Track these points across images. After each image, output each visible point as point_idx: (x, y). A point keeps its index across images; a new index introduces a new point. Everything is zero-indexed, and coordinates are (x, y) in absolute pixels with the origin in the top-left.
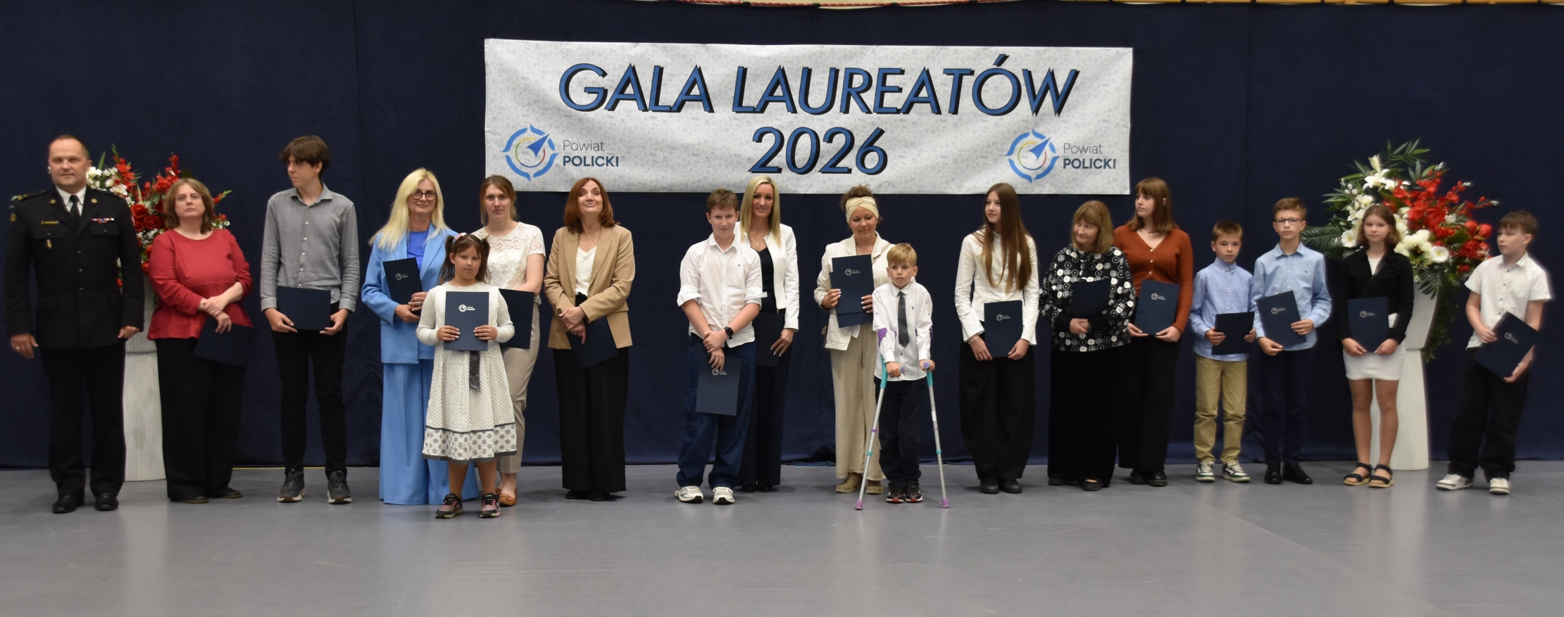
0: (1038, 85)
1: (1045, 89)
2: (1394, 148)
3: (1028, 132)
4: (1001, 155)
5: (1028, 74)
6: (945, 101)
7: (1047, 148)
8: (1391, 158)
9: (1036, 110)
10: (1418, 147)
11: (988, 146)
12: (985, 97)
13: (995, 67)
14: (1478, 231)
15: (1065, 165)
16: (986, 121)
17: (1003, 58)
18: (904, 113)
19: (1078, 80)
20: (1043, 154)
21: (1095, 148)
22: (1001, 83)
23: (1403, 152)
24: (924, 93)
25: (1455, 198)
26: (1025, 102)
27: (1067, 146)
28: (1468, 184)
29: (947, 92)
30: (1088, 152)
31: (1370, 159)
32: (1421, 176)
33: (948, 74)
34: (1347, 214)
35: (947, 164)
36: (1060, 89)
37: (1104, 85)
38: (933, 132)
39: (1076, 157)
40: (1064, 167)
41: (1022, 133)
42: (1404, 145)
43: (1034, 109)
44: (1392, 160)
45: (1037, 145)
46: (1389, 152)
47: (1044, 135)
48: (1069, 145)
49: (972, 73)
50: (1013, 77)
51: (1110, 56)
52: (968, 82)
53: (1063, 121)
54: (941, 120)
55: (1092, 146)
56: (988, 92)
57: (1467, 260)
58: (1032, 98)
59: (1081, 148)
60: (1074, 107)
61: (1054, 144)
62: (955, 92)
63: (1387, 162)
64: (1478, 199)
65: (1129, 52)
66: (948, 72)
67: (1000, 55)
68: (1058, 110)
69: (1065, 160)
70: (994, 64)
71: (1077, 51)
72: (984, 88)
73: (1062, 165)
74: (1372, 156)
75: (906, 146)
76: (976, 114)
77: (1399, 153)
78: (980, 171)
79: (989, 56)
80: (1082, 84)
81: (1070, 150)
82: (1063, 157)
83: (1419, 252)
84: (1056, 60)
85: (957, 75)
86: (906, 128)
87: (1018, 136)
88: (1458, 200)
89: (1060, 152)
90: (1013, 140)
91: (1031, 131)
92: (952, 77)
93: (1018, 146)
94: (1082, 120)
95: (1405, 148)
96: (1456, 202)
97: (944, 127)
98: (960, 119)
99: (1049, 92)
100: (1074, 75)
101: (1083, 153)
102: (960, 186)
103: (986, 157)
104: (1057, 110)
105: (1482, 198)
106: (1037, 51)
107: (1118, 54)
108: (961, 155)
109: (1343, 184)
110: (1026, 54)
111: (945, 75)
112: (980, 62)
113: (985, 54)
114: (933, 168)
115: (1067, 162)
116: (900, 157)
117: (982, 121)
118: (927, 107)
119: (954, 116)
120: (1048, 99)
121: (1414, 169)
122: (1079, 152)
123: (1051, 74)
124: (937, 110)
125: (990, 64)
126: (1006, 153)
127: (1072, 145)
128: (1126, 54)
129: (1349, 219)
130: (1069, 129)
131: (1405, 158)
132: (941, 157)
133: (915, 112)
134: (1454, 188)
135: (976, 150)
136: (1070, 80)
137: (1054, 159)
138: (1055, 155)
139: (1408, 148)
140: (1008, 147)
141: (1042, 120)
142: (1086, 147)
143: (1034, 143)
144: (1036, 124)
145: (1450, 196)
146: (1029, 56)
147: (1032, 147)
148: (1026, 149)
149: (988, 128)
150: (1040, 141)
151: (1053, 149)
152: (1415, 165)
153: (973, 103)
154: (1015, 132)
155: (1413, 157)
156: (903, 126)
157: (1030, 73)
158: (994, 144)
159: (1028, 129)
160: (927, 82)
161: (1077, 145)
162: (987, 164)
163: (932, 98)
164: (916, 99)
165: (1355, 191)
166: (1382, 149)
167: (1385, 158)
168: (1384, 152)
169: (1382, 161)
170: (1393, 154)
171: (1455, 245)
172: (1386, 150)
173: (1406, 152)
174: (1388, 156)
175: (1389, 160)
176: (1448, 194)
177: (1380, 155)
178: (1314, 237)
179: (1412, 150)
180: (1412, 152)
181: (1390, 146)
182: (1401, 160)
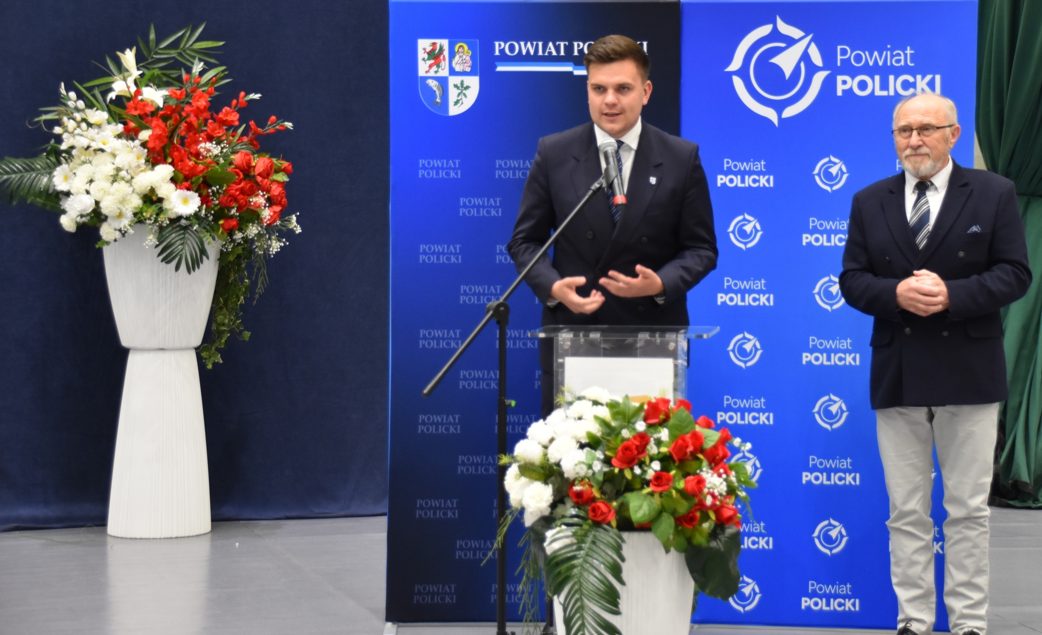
2: (159, 40)
8: (156, 53)
10: (199, 40)
14: (254, 167)
23: (175, 45)
25: (234, 117)
28: (257, 96)
31: (119, 53)
32: (198, 83)
34: (59, 139)
42: (180, 34)
44: (158, 56)
46: (152, 45)
57: (233, 211)
63: (150, 60)
64: (267, 120)
74: (123, 51)
77: (167, 48)
83: (154, 198)
88: (239, 120)
95: (180, 39)
96: (237, 123)
105: (273, 118)
109: (63, 90)
121: (189, 70)
129: (64, 147)
131: (180, 54)
134: (234, 102)
139: (185, 39)
145: (227, 114)
152: (193, 63)
155: (193, 54)
165: (81, 104)
166: (139, 40)
167: (145, 53)
168: (142, 45)
169: (139, 59)
170: (157, 48)
171: (214, 189)
172: (147, 41)
173: (182, 46)
174: (149, 51)
175: (152, 58)
176: (224, 110)
177: (134, 49)
178: (12, 174)
179: (190, 43)
180: (191, 45)
181: (152, 36)
182: (174, 58)
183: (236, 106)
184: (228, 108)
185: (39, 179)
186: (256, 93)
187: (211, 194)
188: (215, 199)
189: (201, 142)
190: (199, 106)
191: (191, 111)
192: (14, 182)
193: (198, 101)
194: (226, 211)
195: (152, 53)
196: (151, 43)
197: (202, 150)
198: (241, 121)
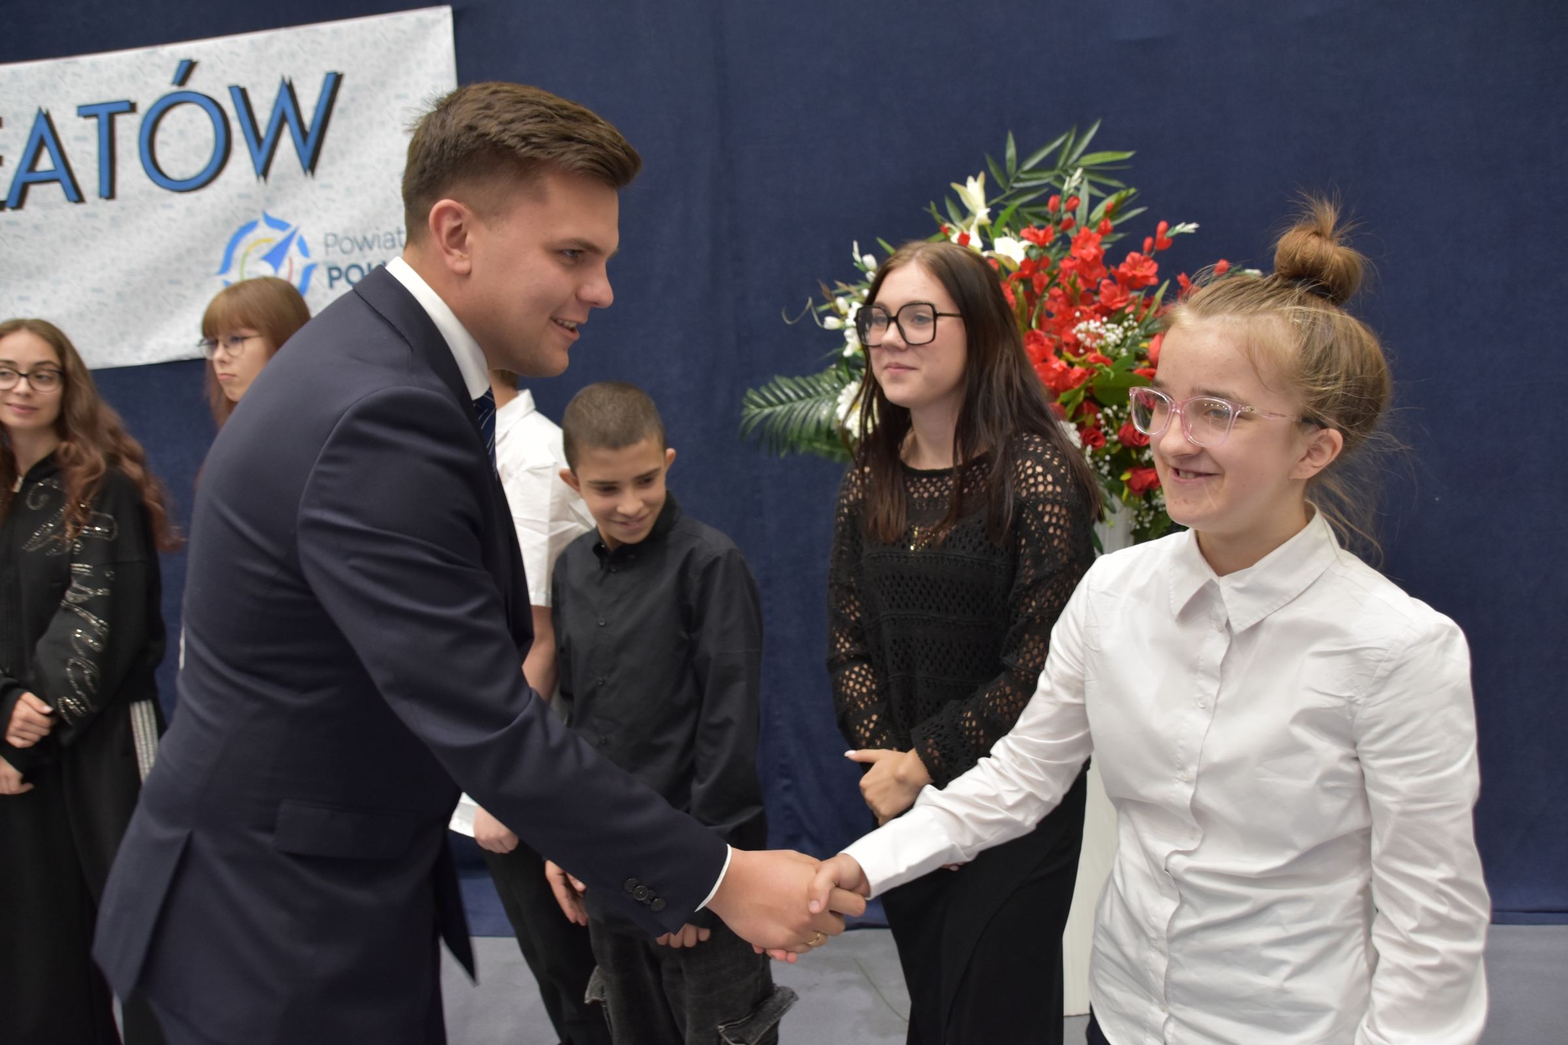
0: (263, 116)
1: (280, 121)
2: (1022, 157)
3: (254, 217)
4: (208, 275)
5: (241, 95)
6: (88, 175)
7: (294, 249)
8: (1018, 180)
9: (264, 171)
10: (1090, 150)
11: (179, 258)
12: (163, 156)
13: (175, 89)
15: (332, 279)
16: (171, 206)
17: (187, 69)
18: (14, 208)
19: (343, 93)
20: (286, 262)
21: (389, 237)
22: (191, 121)
23: (1048, 164)
24: (46, 163)
25: (1149, 270)
26: (241, 156)
27: (331, 239)
28: (1191, 228)
29: (89, 154)
30: (376, 249)
31: (956, 186)
32: (1088, 220)
33: (86, 116)
35: (106, 305)
36: (308, 117)
37: (398, 97)
38: (75, 241)
39: (353, 261)
40: (331, 286)
41: (242, 223)
42: (1057, 143)
43: (260, 167)
44: (1022, 185)
45: (274, 244)
46: (1011, 166)
47: (287, 220)
48: (335, 235)
49: (132, 108)
50: (212, 105)
51: (404, 32)
52: (128, 129)
53: (323, 187)
54: (88, 215)
55: (381, 233)
56: (167, 144)
58: (254, 145)
59: (360, 239)
60: (343, 154)
61: (307, 239)
62: (106, 153)
63: (1008, 193)
65: (445, 15)
66: (85, 111)
67: (182, 62)
68: (311, 164)
69: (330, 269)
70: (174, 83)
71: (335, 32)
72: (160, 137)
73: (326, 281)
74: (964, 183)
75: (29, 276)
76: (150, 194)
77: (1035, 169)
78: (172, 313)
79: (159, 66)
80: (353, 100)
81: (337, 248)
82: (325, 263)
84: (293, 55)
85: (104, 118)
86: (22, 238)
87: (235, 228)
88: (1158, 274)
89: (318, 254)
90: (227, 239)
91: (260, 217)
92: (93, 122)
93: (239, 252)
94: (358, 178)
95: (1056, 153)
96: (1153, 281)
97: (94, 228)
98: (123, 208)
99: (286, 130)
100: (335, 81)
101: (366, 250)
102: (138, 348)
103: (178, 282)
104: (307, 163)
105: (1223, 264)
106: (252, 43)
107: (422, 25)
108: (129, 284)
109: (854, 254)
110: (232, 53)
111: (82, 120)
112: (146, 83)
113: (153, 64)
114: (81, 315)
115: (335, 273)
116: (21, 298)
117: (164, 206)
118: (55, 191)
119: (111, 203)
120: (287, 143)
122: (357, 250)
123: (288, 89)
124: (76, 195)
125: (164, 85)
126: (217, 268)
127: (341, 235)
128: (439, 21)
130: (333, 201)
131: (1058, 178)
132: (95, 290)
133: (36, 204)
134: (1148, 241)
135: (156, 269)
136: (326, 96)
137: (308, 271)
138: (308, 261)
139: (1066, 151)
140: (219, 256)
141: (279, 189)
142: (369, 237)
143: (268, 241)
144: (269, 201)
145: (1135, 265)
146: (238, 55)
147: (266, 249)
148: (255, 256)
149: (174, 220)
150: (279, 236)
151: (304, 250)
152: (1078, 191)
153: (142, 172)
154: (227, 222)
156: (16, 236)
157: (243, 92)
158: (189, 251)
159: (254, 211)
160: (49, 139)
161: (351, 235)
162: (184, 297)
163: (62, 173)
164: (32, 177)
166: (989, 160)
167: (1000, 182)
168: (992, 169)
169: (991, 191)
170: (1020, 171)
171: (1108, 411)
172: (1001, 161)
173: (1061, 163)
174: (1007, 179)
175: (1012, 188)
176: (1129, 259)
177: (982, 176)
178: (776, 405)
179: (1075, 156)
180: (1077, 160)
181: (1011, 152)
182: (1047, 185)
183: (1151, 250)
184: (1136, 255)
185: (818, 408)
186: (1188, 222)
187: (1102, 422)
188: (1111, 431)
189: (1079, 320)
190: (1084, 257)
191: (1072, 268)
192: (779, 418)
193: (1083, 248)
194: (1134, 455)
195: (1012, 180)
196: (1009, 164)
197: (1080, 336)
198: (1161, 276)
